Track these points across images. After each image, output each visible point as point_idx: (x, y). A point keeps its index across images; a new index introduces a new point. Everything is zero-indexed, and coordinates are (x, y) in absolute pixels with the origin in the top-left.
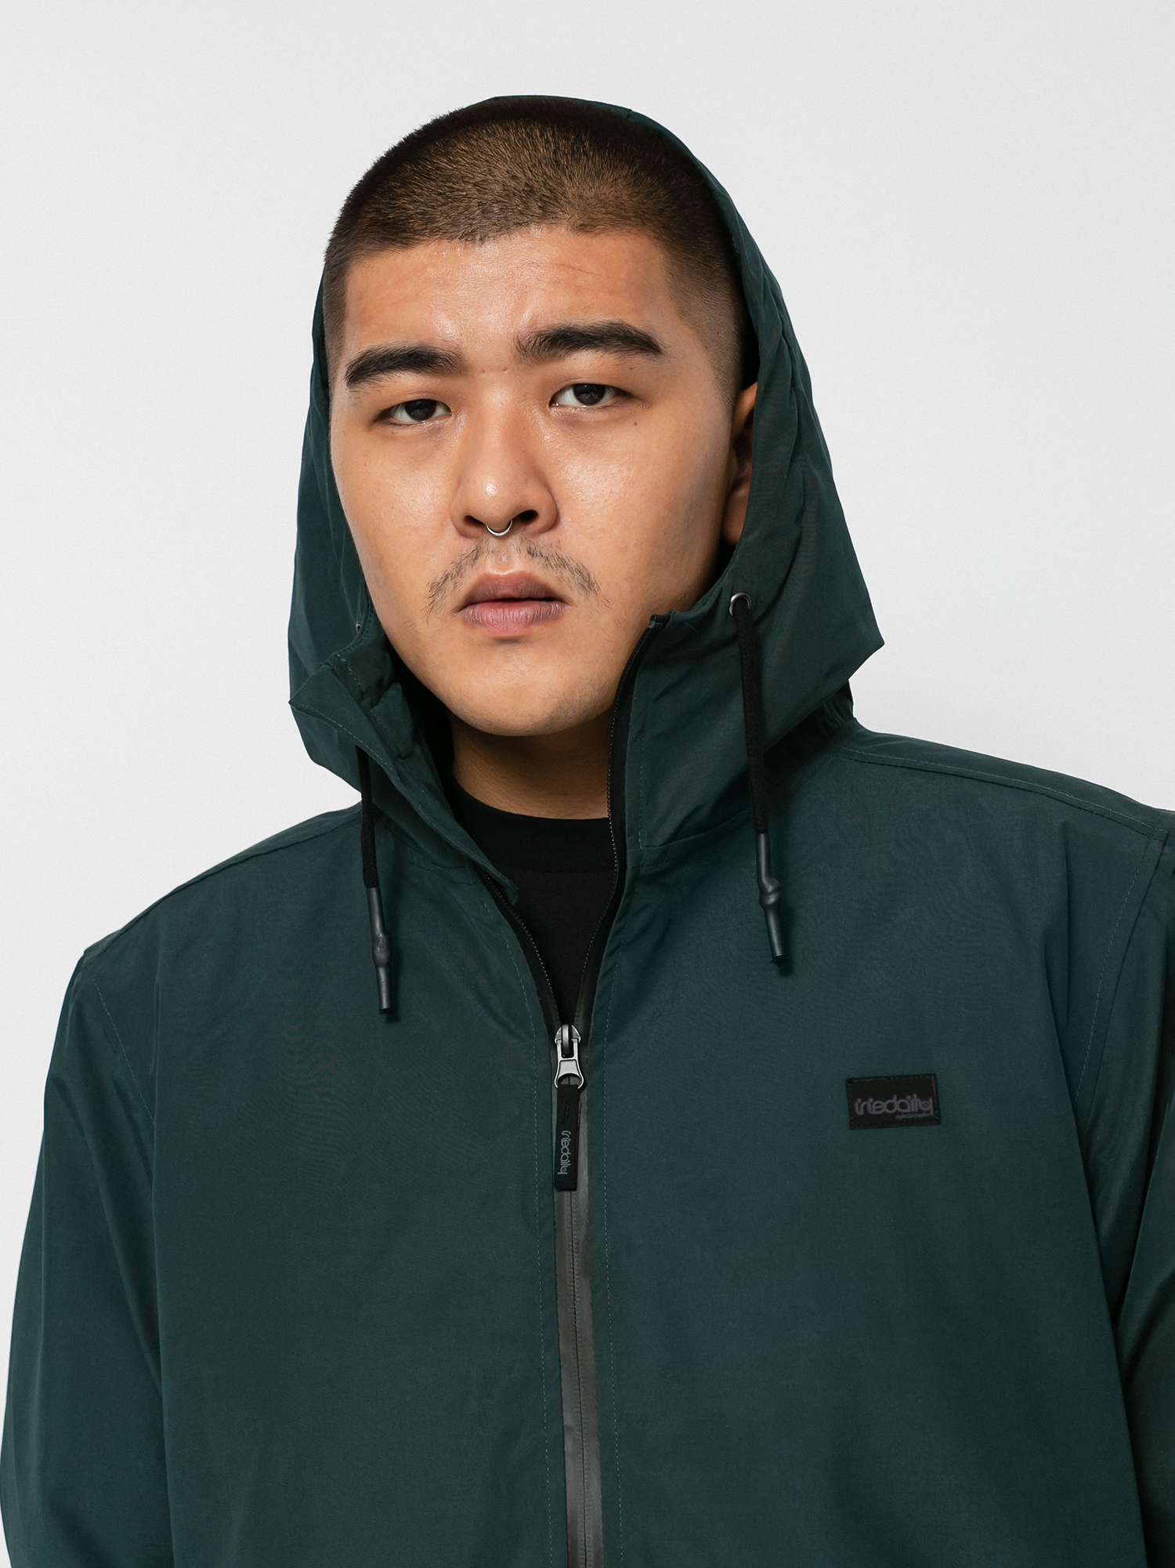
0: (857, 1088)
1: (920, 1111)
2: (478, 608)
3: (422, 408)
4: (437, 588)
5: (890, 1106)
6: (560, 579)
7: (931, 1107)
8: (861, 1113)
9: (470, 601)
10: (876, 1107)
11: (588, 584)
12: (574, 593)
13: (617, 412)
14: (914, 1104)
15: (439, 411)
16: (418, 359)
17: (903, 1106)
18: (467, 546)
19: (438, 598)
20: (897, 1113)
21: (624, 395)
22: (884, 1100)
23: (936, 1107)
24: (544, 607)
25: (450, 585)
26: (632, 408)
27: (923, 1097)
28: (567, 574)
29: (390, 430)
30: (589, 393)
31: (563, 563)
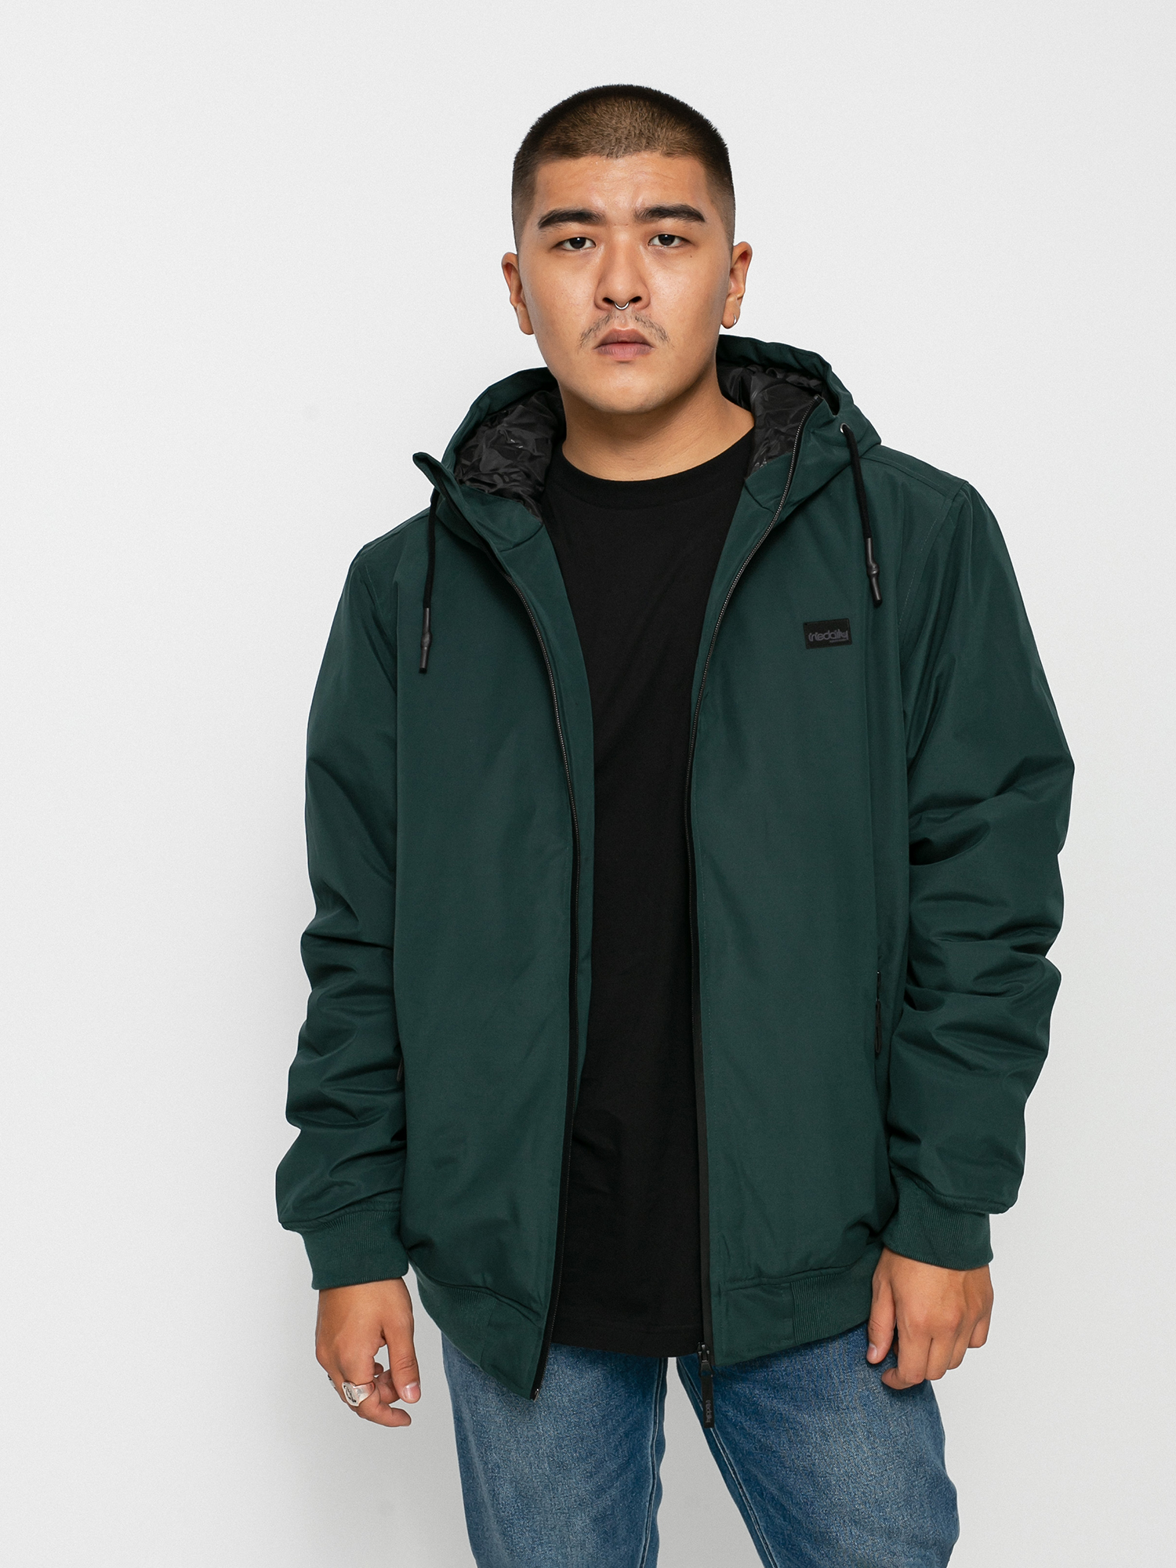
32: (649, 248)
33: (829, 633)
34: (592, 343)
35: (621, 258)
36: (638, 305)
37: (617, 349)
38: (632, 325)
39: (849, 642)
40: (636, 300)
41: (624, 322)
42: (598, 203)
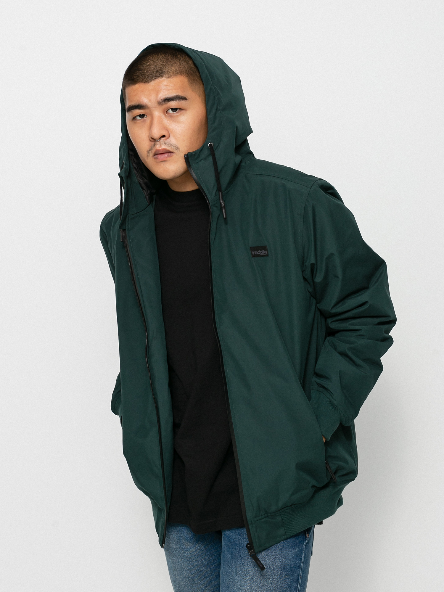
0: (253, 249)
1: (265, 254)
2: (157, 155)
3: (142, 116)
4: (148, 152)
5: (259, 253)
6: (172, 148)
7: (266, 253)
8: (254, 254)
9: (155, 154)
10: (256, 253)
11: (177, 148)
12: (175, 151)
13: (179, 113)
14: (264, 252)
15: (145, 116)
16: (139, 107)
17: (261, 252)
18: (152, 143)
19: (149, 154)
20: (260, 254)
21: (181, 109)
22: (258, 251)
23: (267, 253)
24: (170, 154)
25: (150, 151)
26: (183, 111)
27: (265, 251)
28: (173, 147)
29: (135, 121)
30: (174, 110)
31: (172, 145)
32: (167, 115)
33: (260, 251)
34: (151, 155)
35: (156, 121)
36: (164, 138)
37: (160, 156)
38: (164, 147)
39: (267, 255)
40: (164, 136)
41: (161, 146)
42: (145, 100)
